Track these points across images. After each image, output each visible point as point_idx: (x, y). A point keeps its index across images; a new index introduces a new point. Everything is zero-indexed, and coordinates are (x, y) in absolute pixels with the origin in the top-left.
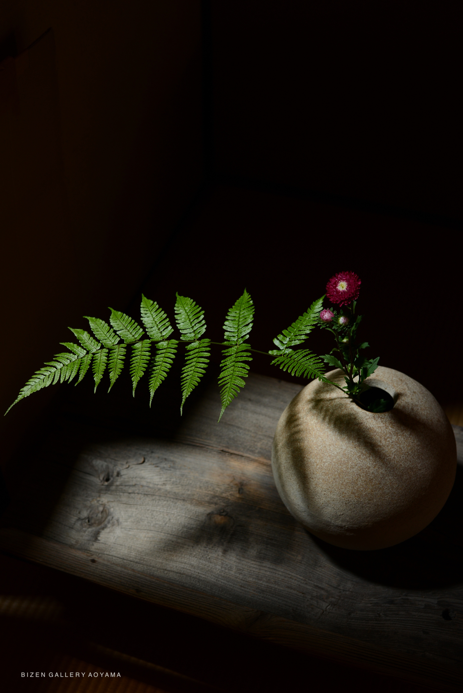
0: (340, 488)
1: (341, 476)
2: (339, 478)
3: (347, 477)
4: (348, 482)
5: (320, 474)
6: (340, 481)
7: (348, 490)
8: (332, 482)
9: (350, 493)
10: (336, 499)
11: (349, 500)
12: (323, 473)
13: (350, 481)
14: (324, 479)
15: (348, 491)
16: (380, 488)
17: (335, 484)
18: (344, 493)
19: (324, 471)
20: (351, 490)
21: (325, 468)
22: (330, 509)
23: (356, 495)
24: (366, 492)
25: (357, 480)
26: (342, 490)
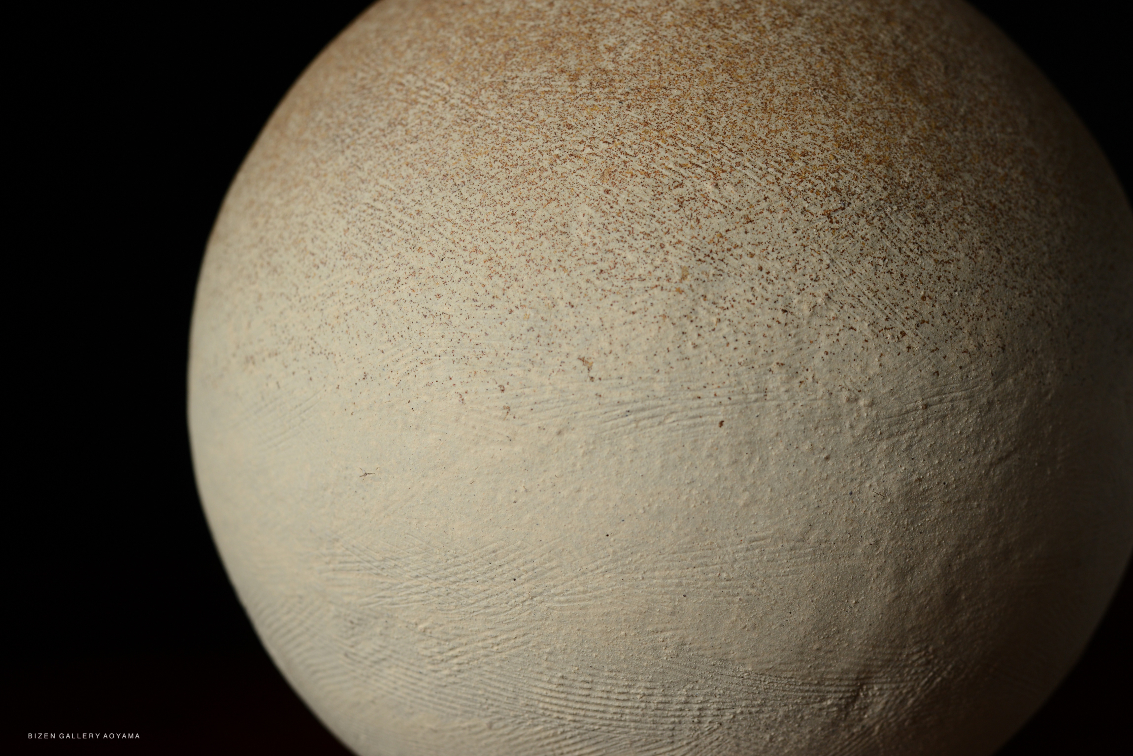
0: (762, 133)
1: (741, 72)
2: (735, 84)
3: (776, 69)
4: (796, 89)
5: (614, 109)
6: (751, 98)
7: (813, 130)
8: (702, 120)
9: (828, 145)
10: (764, 205)
11: (841, 186)
12: (630, 97)
13: (801, 82)
14: (646, 124)
15: (814, 135)
16: (964, 118)
17: (724, 119)
18: (798, 151)
19: (634, 83)
20: (828, 129)
21: (630, 69)
22: (739, 290)
23: (868, 151)
24: (909, 132)
25: (837, 73)
26: (779, 140)
